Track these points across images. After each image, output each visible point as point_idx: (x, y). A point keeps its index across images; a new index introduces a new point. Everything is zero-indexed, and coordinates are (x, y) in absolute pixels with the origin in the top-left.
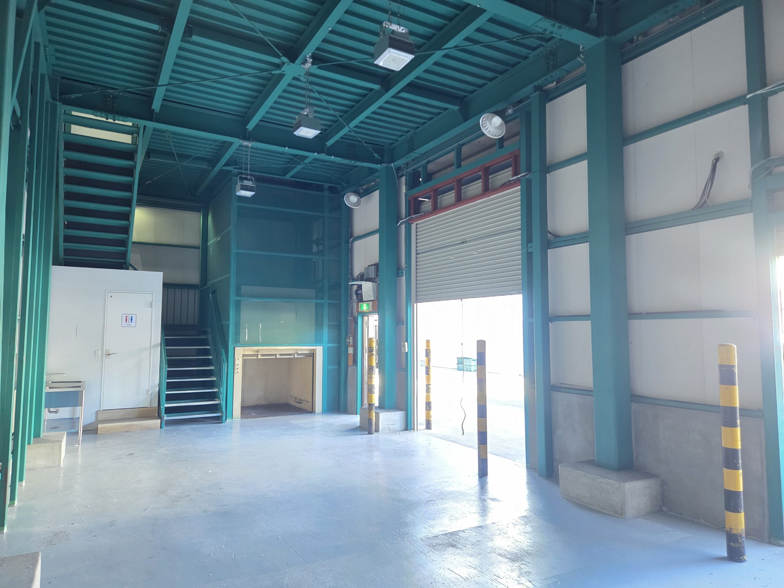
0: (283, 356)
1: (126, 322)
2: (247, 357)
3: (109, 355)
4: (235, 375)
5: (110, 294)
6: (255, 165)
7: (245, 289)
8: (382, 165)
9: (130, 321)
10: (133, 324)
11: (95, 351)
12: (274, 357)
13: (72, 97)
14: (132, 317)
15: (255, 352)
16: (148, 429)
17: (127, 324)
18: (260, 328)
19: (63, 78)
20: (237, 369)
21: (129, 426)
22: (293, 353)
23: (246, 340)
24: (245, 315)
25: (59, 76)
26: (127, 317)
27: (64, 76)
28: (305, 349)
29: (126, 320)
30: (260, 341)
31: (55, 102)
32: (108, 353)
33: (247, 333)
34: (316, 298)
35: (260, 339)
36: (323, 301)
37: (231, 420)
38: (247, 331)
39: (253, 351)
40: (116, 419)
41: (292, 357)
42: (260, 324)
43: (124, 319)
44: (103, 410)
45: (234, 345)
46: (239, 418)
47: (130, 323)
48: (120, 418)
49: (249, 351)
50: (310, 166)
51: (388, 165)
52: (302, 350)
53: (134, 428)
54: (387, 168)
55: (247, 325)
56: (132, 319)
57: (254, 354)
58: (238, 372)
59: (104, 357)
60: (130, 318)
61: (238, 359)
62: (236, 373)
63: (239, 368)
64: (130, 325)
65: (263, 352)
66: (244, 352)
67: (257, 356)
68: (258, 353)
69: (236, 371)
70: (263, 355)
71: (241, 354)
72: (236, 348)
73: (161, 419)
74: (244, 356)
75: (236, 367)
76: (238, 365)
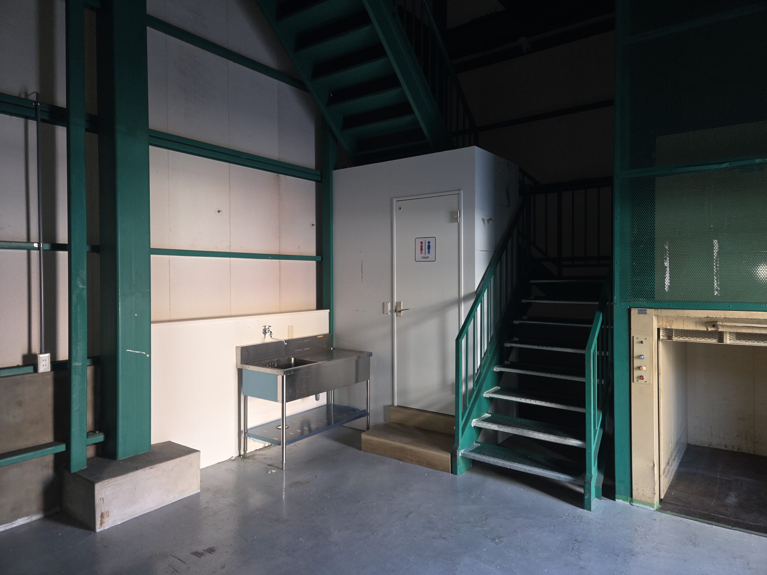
1: (421, 253)
2: (687, 337)
4: (632, 383)
5: (399, 204)
9: (427, 250)
10: (431, 256)
11: (384, 304)
14: (429, 242)
15: (706, 324)
17: (423, 255)
18: (715, 254)
20: (639, 367)
23: (666, 289)
29: (422, 249)
30: (716, 293)
33: (668, 269)
35: (716, 286)
37: (628, 503)
38: (667, 264)
39: (698, 321)
42: (715, 242)
44: (397, 406)
45: (629, 303)
46: (652, 505)
47: (427, 255)
49: (687, 319)
55: (667, 247)
56: (429, 247)
57: (705, 329)
58: (641, 378)
59: (395, 314)
60: (427, 244)
61: (642, 342)
62: (635, 380)
63: (644, 368)
64: (427, 258)
65: (736, 326)
66: (665, 323)
67: (720, 336)
68: (720, 330)
69: (636, 373)
70: (740, 336)
71: (659, 330)
72: (634, 312)
73: (451, 454)
74: (669, 333)
75: (636, 363)
76: (639, 357)
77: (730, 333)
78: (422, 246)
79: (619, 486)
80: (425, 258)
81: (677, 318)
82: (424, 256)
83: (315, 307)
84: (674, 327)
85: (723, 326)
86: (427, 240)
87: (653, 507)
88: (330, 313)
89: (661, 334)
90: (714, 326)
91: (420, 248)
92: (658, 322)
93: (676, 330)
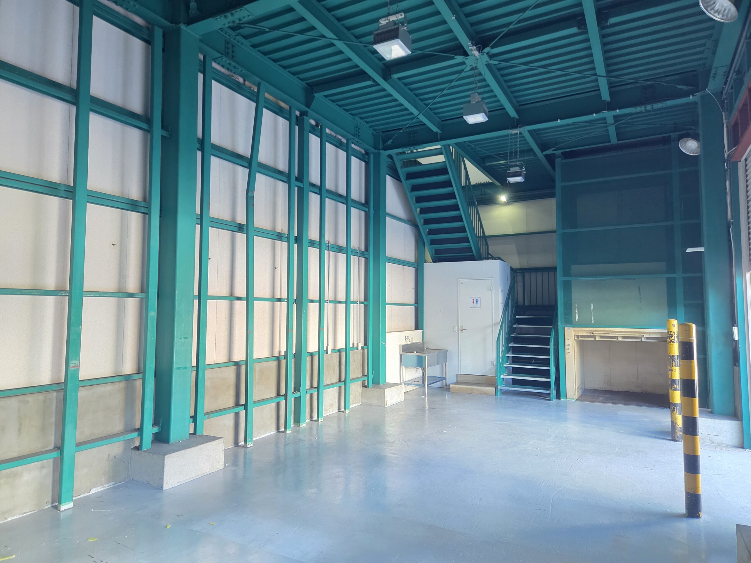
0: (627, 339)
1: (473, 304)
2: (584, 338)
3: (462, 330)
4: (566, 355)
5: (461, 282)
6: (569, 141)
7: (575, 268)
8: (695, 95)
9: (476, 303)
10: (478, 305)
11: (453, 327)
12: (616, 340)
13: (389, 144)
14: (477, 299)
15: (590, 333)
16: (486, 394)
18: (592, 309)
19: (383, 132)
20: (568, 349)
21: (471, 389)
22: (640, 336)
23: (577, 320)
24: (576, 295)
25: (380, 132)
26: (473, 299)
27: (383, 131)
28: (655, 332)
29: (473, 302)
30: (593, 322)
31: (379, 151)
32: (462, 329)
33: (577, 313)
34: (667, 272)
35: (592, 319)
36: (675, 275)
37: (565, 400)
38: (577, 311)
39: (588, 332)
40: (470, 383)
41: (639, 340)
42: (592, 304)
43: (472, 301)
44: (461, 374)
45: (564, 325)
46: (573, 399)
47: (476, 305)
48: (472, 382)
49: (584, 331)
50: (618, 124)
51: (704, 92)
52: (650, 333)
53: (475, 392)
54: (702, 97)
55: (576, 306)
56: (477, 301)
57: (590, 335)
58: (569, 353)
59: (459, 331)
60: (476, 300)
61: (569, 340)
62: (567, 353)
63: (570, 349)
64: (476, 306)
65: (599, 333)
66: (576, 333)
67: (594, 337)
68: (595, 335)
69: (567, 351)
70: (601, 337)
71: (574, 335)
72: (566, 328)
73: (495, 388)
74: (578, 336)
75: (567, 347)
76: (568, 345)
77: (598, 336)
78: (473, 301)
79: (562, 394)
80: (475, 306)
81: (581, 331)
82: (475, 305)
83: (414, 328)
84: (580, 334)
85: (595, 333)
86: (476, 298)
87: (574, 400)
88: (423, 332)
89: (575, 337)
90: (592, 333)
91: (472, 302)
92: (574, 332)
93: (580, 335)
